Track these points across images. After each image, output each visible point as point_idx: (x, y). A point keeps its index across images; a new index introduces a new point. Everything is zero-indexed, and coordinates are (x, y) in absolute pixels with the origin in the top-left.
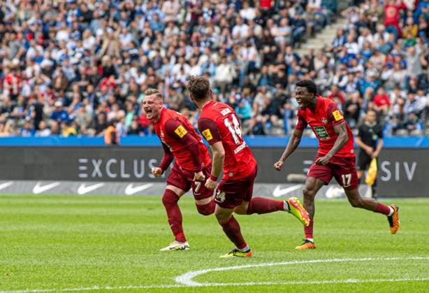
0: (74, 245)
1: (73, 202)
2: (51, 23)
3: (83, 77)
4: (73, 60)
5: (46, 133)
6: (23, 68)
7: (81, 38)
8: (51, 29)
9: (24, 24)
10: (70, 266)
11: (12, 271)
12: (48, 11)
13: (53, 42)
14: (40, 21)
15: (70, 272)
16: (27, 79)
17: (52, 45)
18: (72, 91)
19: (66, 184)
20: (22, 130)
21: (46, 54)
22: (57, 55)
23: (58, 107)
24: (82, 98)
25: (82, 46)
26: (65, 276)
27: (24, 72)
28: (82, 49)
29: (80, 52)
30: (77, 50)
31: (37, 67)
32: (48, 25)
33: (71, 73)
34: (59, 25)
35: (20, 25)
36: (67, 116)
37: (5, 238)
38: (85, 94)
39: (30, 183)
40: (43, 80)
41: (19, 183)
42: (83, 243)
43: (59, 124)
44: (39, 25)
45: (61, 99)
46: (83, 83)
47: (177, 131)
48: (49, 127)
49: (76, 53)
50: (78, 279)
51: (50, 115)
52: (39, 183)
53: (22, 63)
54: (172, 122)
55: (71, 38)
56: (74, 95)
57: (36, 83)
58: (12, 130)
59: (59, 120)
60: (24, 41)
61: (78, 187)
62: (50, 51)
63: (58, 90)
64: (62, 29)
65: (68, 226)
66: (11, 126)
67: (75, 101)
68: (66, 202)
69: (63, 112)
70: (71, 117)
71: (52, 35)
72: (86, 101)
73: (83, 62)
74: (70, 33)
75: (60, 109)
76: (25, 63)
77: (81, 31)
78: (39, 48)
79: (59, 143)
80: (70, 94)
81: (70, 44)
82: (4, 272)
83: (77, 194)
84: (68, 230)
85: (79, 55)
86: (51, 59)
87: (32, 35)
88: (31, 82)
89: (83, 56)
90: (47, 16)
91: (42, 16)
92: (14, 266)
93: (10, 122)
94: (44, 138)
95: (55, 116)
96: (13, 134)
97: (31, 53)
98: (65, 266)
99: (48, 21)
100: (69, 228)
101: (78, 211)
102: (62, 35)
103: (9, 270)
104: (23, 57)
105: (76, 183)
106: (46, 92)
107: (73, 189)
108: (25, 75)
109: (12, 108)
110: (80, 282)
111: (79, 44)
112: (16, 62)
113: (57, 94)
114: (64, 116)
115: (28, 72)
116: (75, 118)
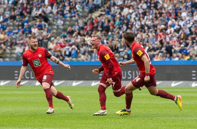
0: (190, 110)
1: (189, 90)
2: (179, 9)
3: (194, 33)
4: (189, 26)
5: (177, 59)
6: (166, 29)
7: (192, 16)
8: (179, 11)
9: (166, 10)
10: (189, 120)
11: (162, 122)
12: (177, 3)
13: (180, 17)
14: (174, 8)
15: (189, 122)
16: (168, 34)
17: (179, 19)
18: (188, 40)
19: (186, 82)
20: (166, 58)
21: (177, 23)
22: (182, 23)
23: (182, 47)
24: (193, 43)
25: (193, 19)
26: (187, 124)
27: (167, 31)
28: (193, 21)
29: (192, 22)
30: (191, 21)
31: (172, 29)
32: (177, 10)
33: (188, 32)
34: (182, 9)
35: (165, 10)
36: (186, 51)
37: (159, 107)
38: (194, 41)
39: (170, 82)
40: (175, 34)
41: (164, 82)
42: (195, 109)
43: (182, 55)
44: (173, 9)
45: (183, 43)
46: (194, 36)
47: (105, 57)
48: (178, 56)
49: (190, 22)
50: (193, 126)
51: (179, 51)
52: (174, 82)
53: (166, 27)
54: (104, 52)
55: (188, 15)
56: (189, 41)
57: (172, 36)
58: (161, 58)
59: (183, 53)
60: (167, 17)
61: (192, 83)
62: (178, 22)
63: (182, 39)
64: (184, 11)
65: (188, 101)
66: (161, 56)
67: (190, 44)
68: (186, 90)
69: (184, 49)
70: (188, 51)
71: (179, 14)
72: (195, 44)
73: (193, 26)
74: (187, 14)
75: (183, 48)
76: (167, 27)
77: (192, 12)
78: (174, 20)
79: (183, 64)
80: (188, 41)
81: (188, 18)
82: (159, 122)
83: (191, 87)
84: (188, 103)
85: (192, 23)
86: (179, 25)
87: (170, 14)
88: (170, 36)
89: (194, 24)
90: (177, 6)
91: (175, 6)
92: (163, 120)
93: (160, 54)
94: (176, 61)
95: (181, 51)
96: (162, 60)
97: (170, 23)
98: (186, 120)
99: (177, 8)
100: (188, 102)
101: (191, 95)
102: (184, 14)
103: (161, 121)
104: (166, 24)
105: (191, 82)
106: (177, 40)
107: (189, 85)
108: (167, 33)
109: (161, 48)
110: (194, 127)
111: (192, 18)
112: (163, 26)
113: (182, 41)
114: (185, 51)
115: (168, 31)
116: (190, 52)
